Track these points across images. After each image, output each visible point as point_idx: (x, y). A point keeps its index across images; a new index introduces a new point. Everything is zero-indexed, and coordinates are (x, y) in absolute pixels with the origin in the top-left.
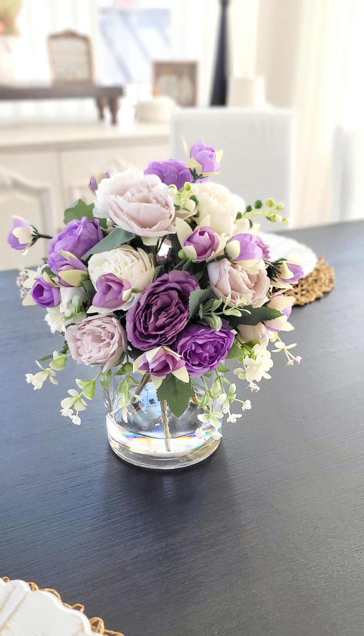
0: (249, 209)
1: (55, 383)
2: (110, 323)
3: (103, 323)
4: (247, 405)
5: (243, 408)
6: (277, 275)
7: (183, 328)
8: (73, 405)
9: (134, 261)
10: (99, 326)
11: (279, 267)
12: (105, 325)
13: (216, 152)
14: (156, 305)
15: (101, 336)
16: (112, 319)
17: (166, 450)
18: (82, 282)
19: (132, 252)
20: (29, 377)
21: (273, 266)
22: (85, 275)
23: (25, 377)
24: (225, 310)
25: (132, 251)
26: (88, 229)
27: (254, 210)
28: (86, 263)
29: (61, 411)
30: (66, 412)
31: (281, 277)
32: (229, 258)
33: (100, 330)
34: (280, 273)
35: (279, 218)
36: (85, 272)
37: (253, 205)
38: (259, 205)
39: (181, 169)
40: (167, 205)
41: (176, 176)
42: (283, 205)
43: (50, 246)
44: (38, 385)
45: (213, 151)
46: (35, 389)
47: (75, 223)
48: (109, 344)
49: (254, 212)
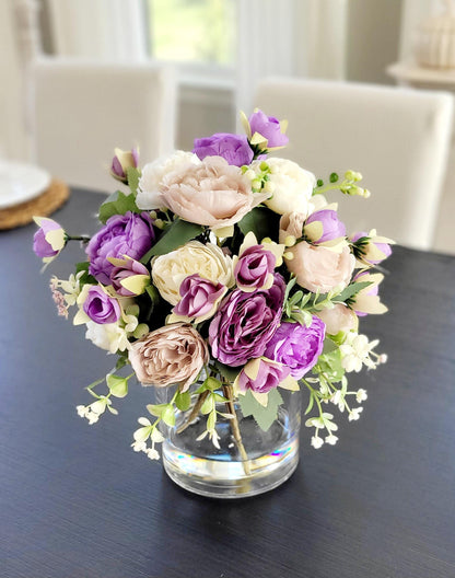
1: (114, 412)
2: (189, 334)
3: (179, 335)
6: (361, 257)
8: (150, 436)
9: (209, 259)
11: (364, 248)
15: (178, 350)
18: (145, 288)
19: (203, 249)
20: (82, 411)
21: (356, 246)
22: (148, 279)
23: (76, 409)
24: (316, 304)
25: (204, 247)
28: (149, 267)
29: (132, 445)
30: (139, 446)
31: (367, 259)
32: (309, 241)
33: (178, 343)
34: (364, 254)
35: (361, 191)
36: (148, 277)
37: (326, 179)
38: (334, 178)
39: (238, 145)
40: (241, 190)
41: (232, 153)
42: (360, 176)
43: (88, 250)
44: (93, 419)
45: (277, 122)
46: (91, 423)
47: (118, 219)
48: (188, 360)
49: (328, 186)
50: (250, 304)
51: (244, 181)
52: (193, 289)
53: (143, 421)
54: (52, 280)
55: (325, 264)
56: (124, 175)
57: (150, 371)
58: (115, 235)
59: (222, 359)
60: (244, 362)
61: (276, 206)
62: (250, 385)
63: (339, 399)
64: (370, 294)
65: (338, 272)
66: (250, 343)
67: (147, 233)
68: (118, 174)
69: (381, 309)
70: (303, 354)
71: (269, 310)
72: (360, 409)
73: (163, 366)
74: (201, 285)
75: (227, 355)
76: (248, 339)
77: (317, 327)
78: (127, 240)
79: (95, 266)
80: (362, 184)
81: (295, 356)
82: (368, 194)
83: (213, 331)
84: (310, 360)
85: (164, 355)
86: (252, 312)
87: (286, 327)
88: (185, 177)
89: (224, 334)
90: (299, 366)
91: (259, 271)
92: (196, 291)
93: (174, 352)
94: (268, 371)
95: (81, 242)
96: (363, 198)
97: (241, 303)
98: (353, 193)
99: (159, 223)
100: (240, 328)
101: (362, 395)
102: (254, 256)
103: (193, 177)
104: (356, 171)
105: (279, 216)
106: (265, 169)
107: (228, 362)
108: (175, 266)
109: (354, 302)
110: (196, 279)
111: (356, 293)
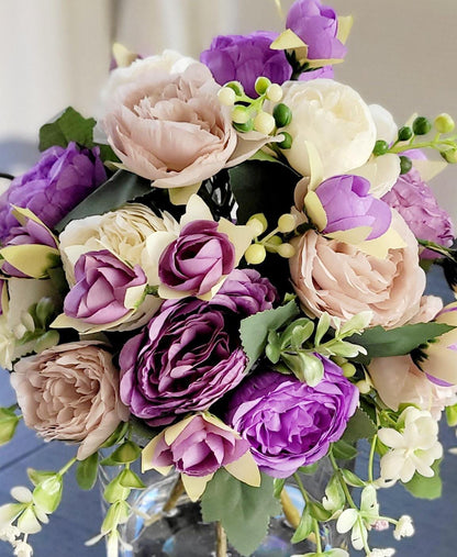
0: (403, 136)
4: (406, 527)
5: (397, 535)
7: (235, 384)
10: (72, 366)
12: (83, 365)
13: (338, 18)
14: (179, 342)
22: (54, 256)
26: (76, 167)
27: (414, 139)
33: (75, 374)
41: (258, 65)
45: (334, 17)
48: (89, 404)
52: (88, 274)
57: (41, 413)
59: (134, 407)
62: (167, 455)
70: (296, 432)
72: (390, 551)
74: (102, 269)
78: (46, 188)
83: (126, 358)
90: (283, 454)
92: (93, 279)
102: (196, 238)
107: (144, 415)
109: (425, 356)
110: (98, 257)
111: (429, 341)
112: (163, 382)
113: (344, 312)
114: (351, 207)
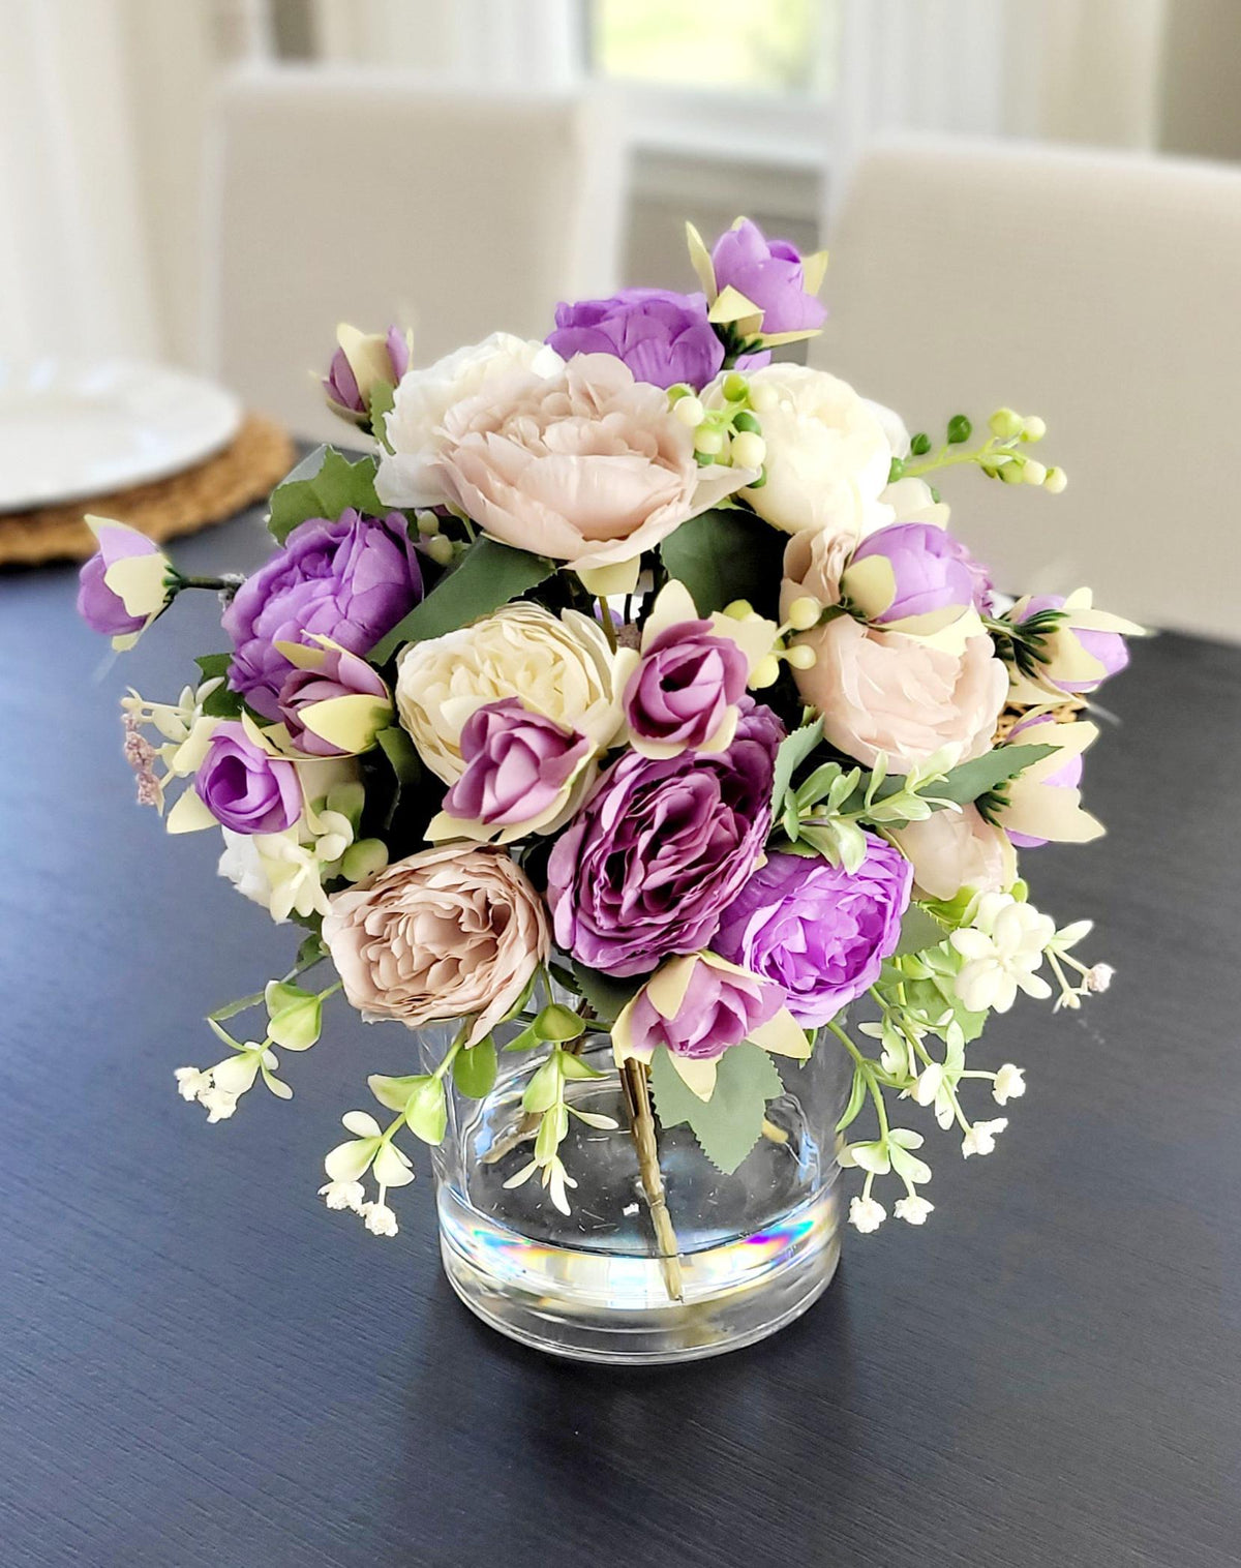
0: (921, 447)
1: (282, 1090)
2: (494, 876)
3: (466, 878)
5: (1001, 1098)
6: (1035, 670)
8: (371, 1165)
9: (561, 659)
10: (452, 888)
11: (1044, 643)
12: (471, 883)
13: (802, 260)
14: (650, 827)
15: (460, 921)
16: (495, 860)
17: (667, 1297)
18: (375, 736)
19: (548, 628)
20: (189, 1082)
21: (1019, 638)
22: (384, 710)
23: (175, 1077)
24: (872, 803)
25: (550, 622)
28: (389, 674)
29: (322, 1191)
30: (342, 1193)
31: (1053, 677)
32: (858, 615)
34: (1045, 661)
35: (1037, 472)
36: (385, 704)
37: (938, 433)
38: (958, 431)
39: (682, 324)
40: (664, 456)
41: (662, 347)
42: (1038, 427)
43: (230, 618)
44: (221, 1107)
45: (795, 260)
46: (213, 1119)
47: (318, 530)
48: (490, 949)
49: (943, 455)
50: (672, 796)
51: (674, 431)
52: (494, 743)
53: (356, 1121)
54: (126, 701)
55: (909, 688)
56: (361, 405)
57: (382, 977)
58: (305, 577)
59: (582, 951)
60: (649, 965)
61: (775, 508)
62: (660, 1032)
63: (937, 1089)
64: (1052, 783)
65: (951, 712)
66: (668, 910)
67: (396, 575)
68: (342, 401)
69: (1086, 829)
70: (835, 949)
71: (728, 815)
72: (1000, 1125)
73: (418, 965)
74: (519, 733)
75: (602, 941)
76: (663, 897)
77: (883, 873)
78: (335, 594)
79: (244, 667)
80: (1041, 450)
81: (812, 956)
82: (1061, 481)
83: (560, 870)
84: (855, 971)
85: (421, 934)
86: (680, 819)
87: (783, 868)
88: (512, 412)
89: (593, 877)
90: (821, 987)
91: (692, 697)
92: (505, 749)
93: (452, 928)
94: (714, 994)
95: (221, 594)
96: (1041, 493)
97: (646, 790)
98: (1014, 476)
99: (440, 547)
100: (639, 865)
101: (1010, 1083)
102: (683, 652)
103: (533, 413)
104: (1025, 412)
105: (784, 537)
106: (738, 396)
107: (601, 962)
108: (460, 672)
109: (1004, 802)
110: (506, 713)
111: (1010, 777)
112: (629, 895)
113: (900, 746)
114: (927, 575)
